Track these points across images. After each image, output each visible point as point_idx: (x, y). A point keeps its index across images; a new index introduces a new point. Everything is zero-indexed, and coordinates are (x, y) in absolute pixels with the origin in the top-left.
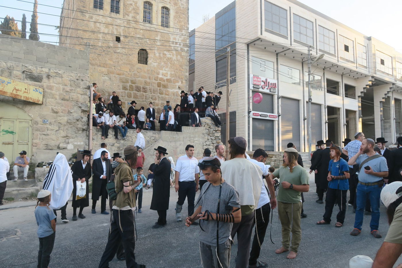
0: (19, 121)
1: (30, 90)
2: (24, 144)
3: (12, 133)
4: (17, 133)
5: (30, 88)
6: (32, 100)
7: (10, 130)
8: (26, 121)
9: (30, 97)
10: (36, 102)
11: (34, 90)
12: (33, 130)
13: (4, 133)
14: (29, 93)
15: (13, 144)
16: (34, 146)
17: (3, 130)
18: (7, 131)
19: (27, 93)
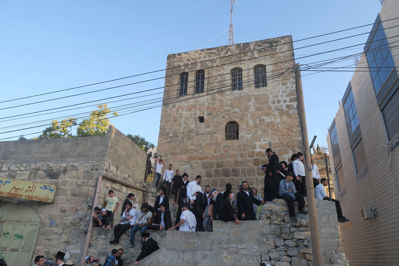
0: (30, 224)
1: (35, 189)
2: (27, 250)
3: (21, 237)
4: (24, 238)
5: (36, 186)
6: (38, 198)
7: (21, 235)
8: (35, 223)
9: (34, 196)
10: (43, 201)
11: (42, 187)
12: (39, 233)
13: (16, 238)
14: (34, 191)
15: (18, 251)
16: (35, 254)
17: (15, 235)
18: (19, 235)
19: (31, 191)
